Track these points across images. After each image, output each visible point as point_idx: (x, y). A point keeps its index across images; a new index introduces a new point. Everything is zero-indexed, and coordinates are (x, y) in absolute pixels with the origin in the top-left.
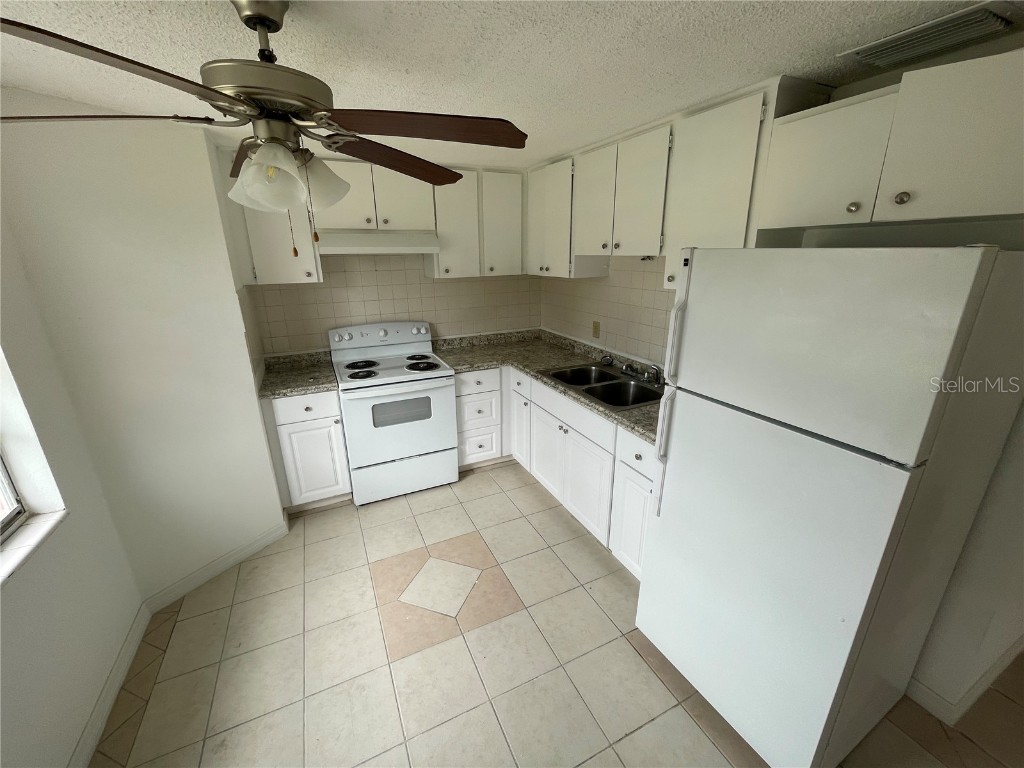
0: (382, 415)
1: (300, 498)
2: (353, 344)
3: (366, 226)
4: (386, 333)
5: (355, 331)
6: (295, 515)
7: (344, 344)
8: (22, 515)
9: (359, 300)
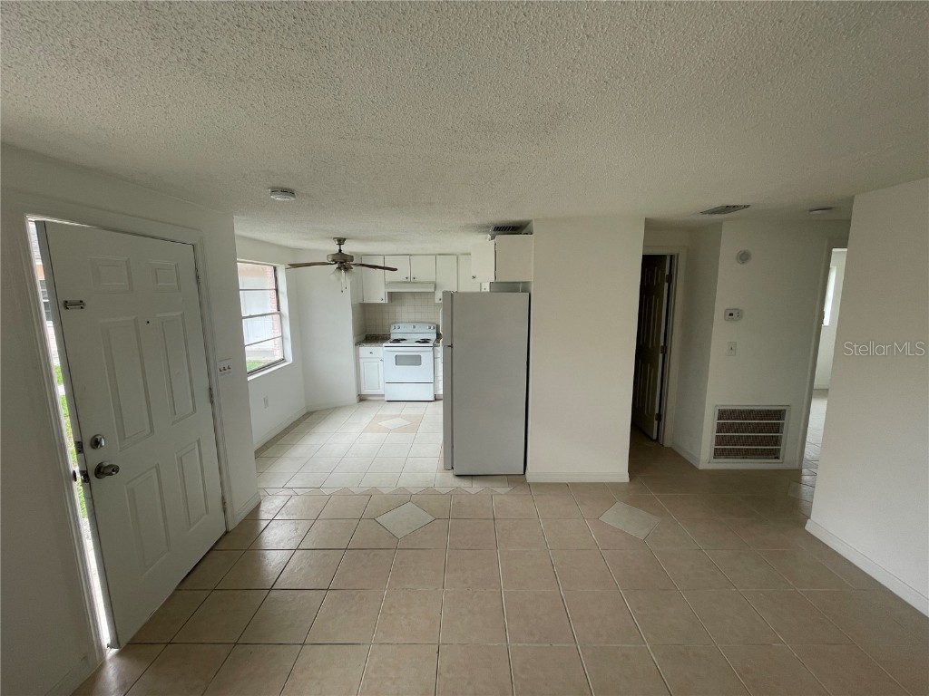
0: (400, 360)
1: (364, 392)
2: (399, 331)
3: (406, 280)
4: (414, 327)
5: (401, 325)
6: (362, 399)
7: (396, 331)
8: (283, 360)
9: (405, 312)
